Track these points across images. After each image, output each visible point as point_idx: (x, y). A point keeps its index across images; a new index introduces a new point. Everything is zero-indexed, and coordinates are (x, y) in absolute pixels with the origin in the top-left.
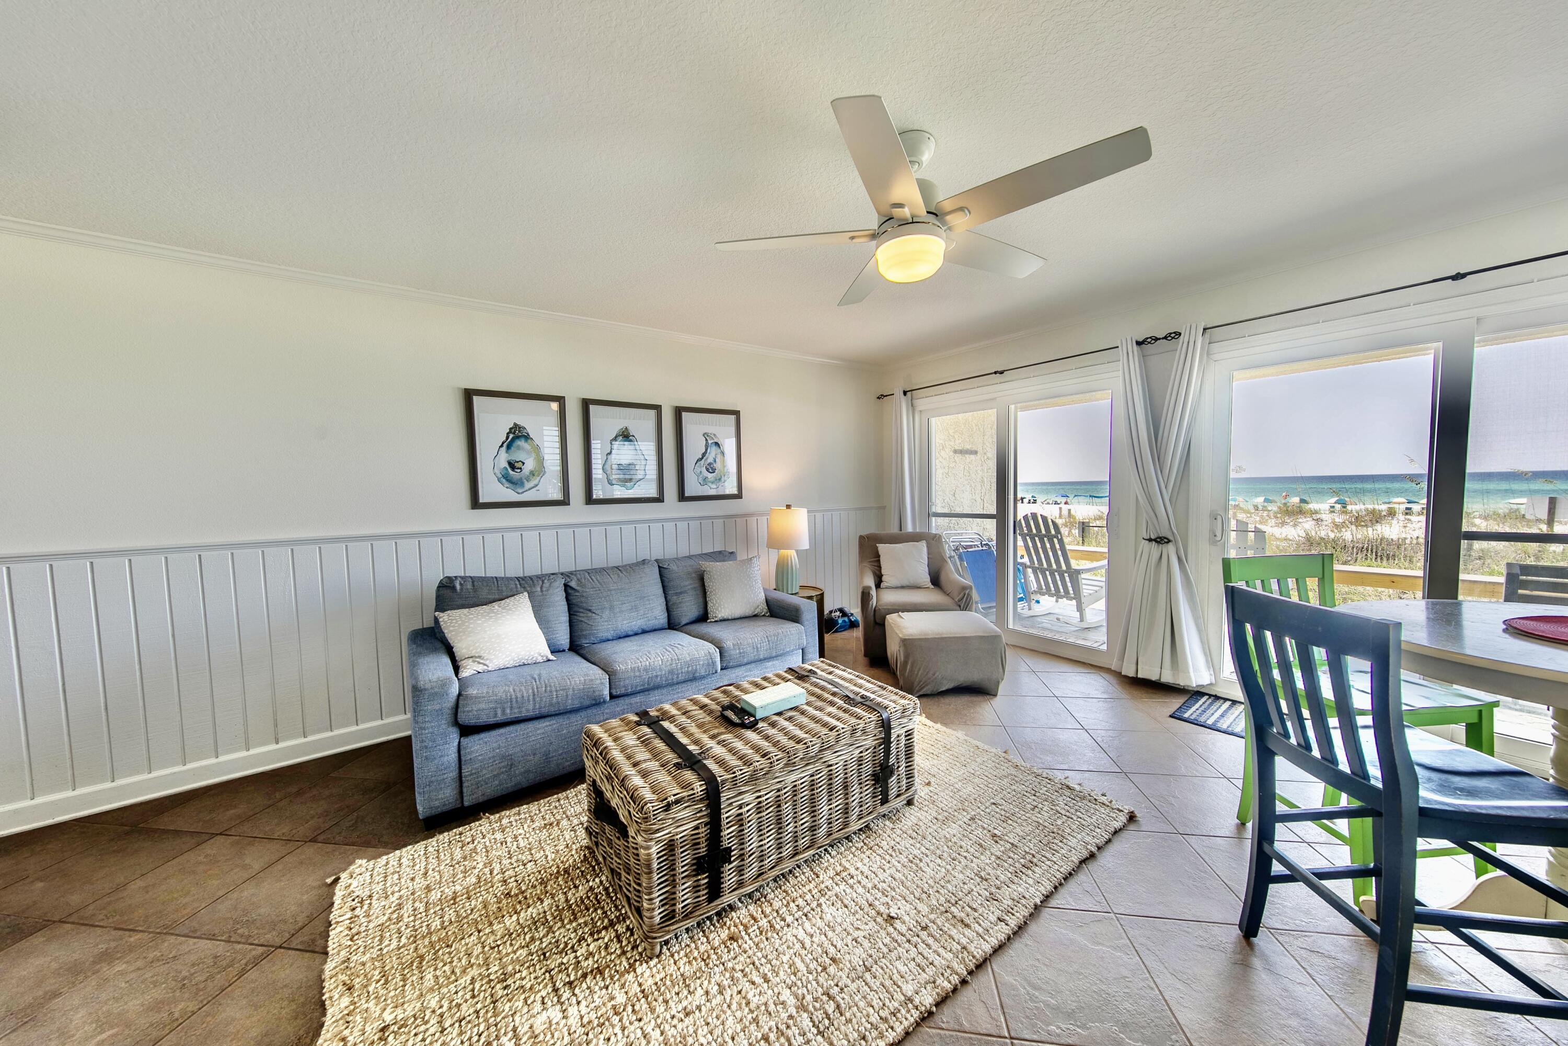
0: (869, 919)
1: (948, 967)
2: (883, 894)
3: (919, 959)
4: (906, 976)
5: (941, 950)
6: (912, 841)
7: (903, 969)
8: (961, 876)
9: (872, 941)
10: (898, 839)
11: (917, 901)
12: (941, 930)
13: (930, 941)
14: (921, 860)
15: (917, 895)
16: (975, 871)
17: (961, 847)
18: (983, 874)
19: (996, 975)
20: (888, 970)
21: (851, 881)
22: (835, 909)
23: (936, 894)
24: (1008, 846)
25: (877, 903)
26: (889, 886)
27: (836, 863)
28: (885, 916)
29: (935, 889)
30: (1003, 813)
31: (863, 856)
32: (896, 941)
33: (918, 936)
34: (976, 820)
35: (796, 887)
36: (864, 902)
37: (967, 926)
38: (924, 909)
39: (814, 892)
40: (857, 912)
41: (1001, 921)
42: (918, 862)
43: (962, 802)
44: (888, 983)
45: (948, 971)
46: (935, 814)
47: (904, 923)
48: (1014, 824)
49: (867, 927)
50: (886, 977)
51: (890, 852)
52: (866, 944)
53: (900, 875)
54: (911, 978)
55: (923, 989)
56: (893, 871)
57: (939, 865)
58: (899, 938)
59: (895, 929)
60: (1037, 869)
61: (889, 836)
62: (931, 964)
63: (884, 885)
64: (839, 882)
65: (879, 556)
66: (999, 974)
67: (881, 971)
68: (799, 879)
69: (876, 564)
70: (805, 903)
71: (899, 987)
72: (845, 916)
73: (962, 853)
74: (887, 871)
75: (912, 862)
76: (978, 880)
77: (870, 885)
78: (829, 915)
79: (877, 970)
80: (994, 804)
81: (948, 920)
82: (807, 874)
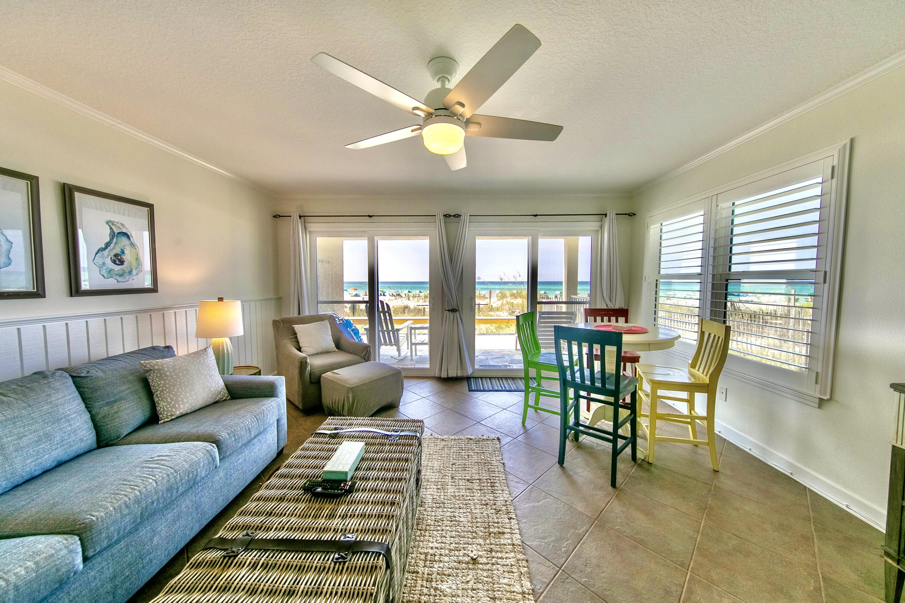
0: (466, 570)
1: (518, 560)
2: (457, 550)
3: (506, 569)
4: (510, 583)
5: (507, 555)
6: (440, 510)
7: (506, 581)
8: (478, 511)
9: (480, 581)
10: (433, 514)
11: (474, 540)
12: (497, 545)
13: (499, 555)
14: (455, 517)
15: (470, 536)
16: (479, 503)
17: (463, 496)
18: (483, 502)
19: (531, 546)
20: (502, 589)
21: (437, 558)
22: (445, 583)
23: (477, 529)
24: (478, 481)
25: (461, 558)
26: (456, 544)
27: (418, 555)
28: (471, 562)
29: (475, 526)
30: (460, 466)
31: (427, 538)
32: (489, 570)
33: (493, 557)
34: (455, 477)
35: (412, 592)
36: (455, 564)
37: (503, 533)
38: (481, 541)
39: (425, 584)
40: (457, 573)
41: (510, 519)
42: (454, 519)
43: (440, 472)
44: (508, 595)
45: (520, 562)
46: (435, 487)
47: (481, 557)
48: (470, 469)
49: (470, 576)
50: (505, 593)
51: (437, 524)
52: (480, 586)
53: (454, 533)
54: (513, 582)
55: (522, 582)
56: (449, 533)
57: (464, 513)
58: (488, 567)
59: (481, 564)
60: (496, 485)
61: (428, 515)
62: (512, 566)
63: (453, 545)
64: (432, 565)
65: (296, 334)
66: (531, 544)
67: (500, 593)
68: (409, 585)
69: (294, 340)
70: (427, 596)
71: (514, 592)
72: (454, 582)
73: (466, 499)
74: (447, 536)
75: (452, 521)
76: (484, 507)
77: (447, 552)
78: (448, 590)
79: (498, 594)
80: (453, 464)
81: (494, 538)
82: (409, 578)
